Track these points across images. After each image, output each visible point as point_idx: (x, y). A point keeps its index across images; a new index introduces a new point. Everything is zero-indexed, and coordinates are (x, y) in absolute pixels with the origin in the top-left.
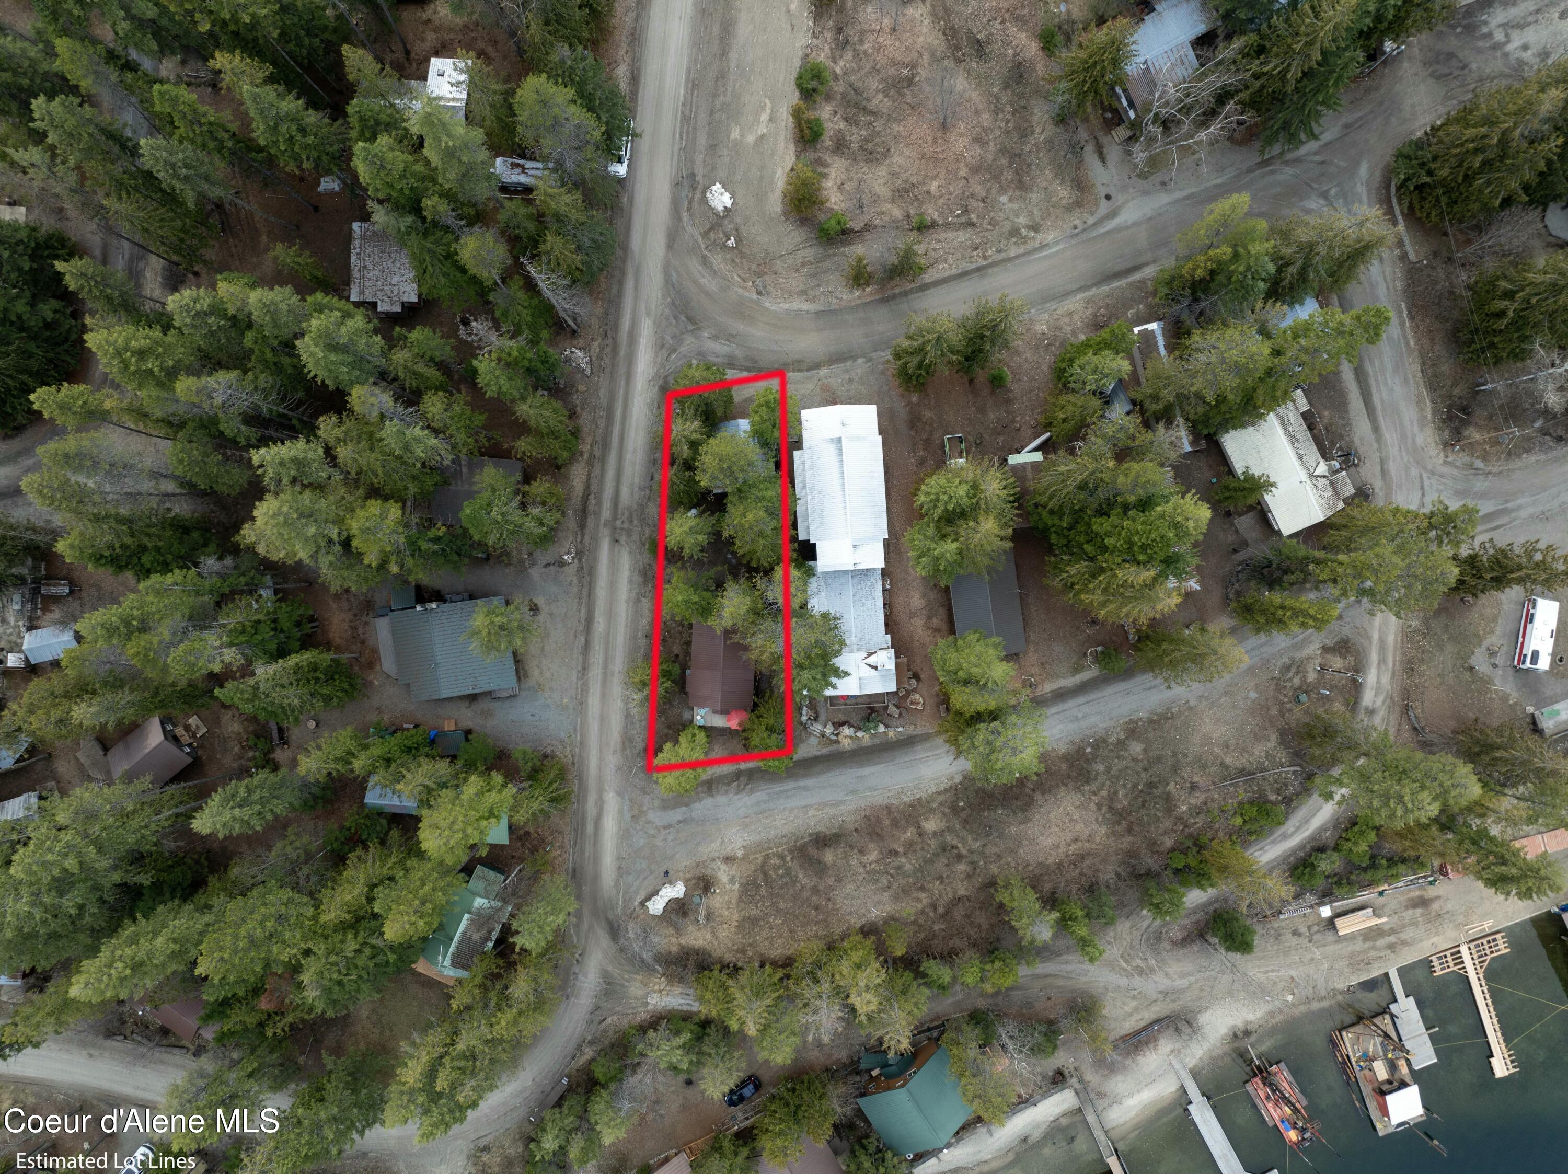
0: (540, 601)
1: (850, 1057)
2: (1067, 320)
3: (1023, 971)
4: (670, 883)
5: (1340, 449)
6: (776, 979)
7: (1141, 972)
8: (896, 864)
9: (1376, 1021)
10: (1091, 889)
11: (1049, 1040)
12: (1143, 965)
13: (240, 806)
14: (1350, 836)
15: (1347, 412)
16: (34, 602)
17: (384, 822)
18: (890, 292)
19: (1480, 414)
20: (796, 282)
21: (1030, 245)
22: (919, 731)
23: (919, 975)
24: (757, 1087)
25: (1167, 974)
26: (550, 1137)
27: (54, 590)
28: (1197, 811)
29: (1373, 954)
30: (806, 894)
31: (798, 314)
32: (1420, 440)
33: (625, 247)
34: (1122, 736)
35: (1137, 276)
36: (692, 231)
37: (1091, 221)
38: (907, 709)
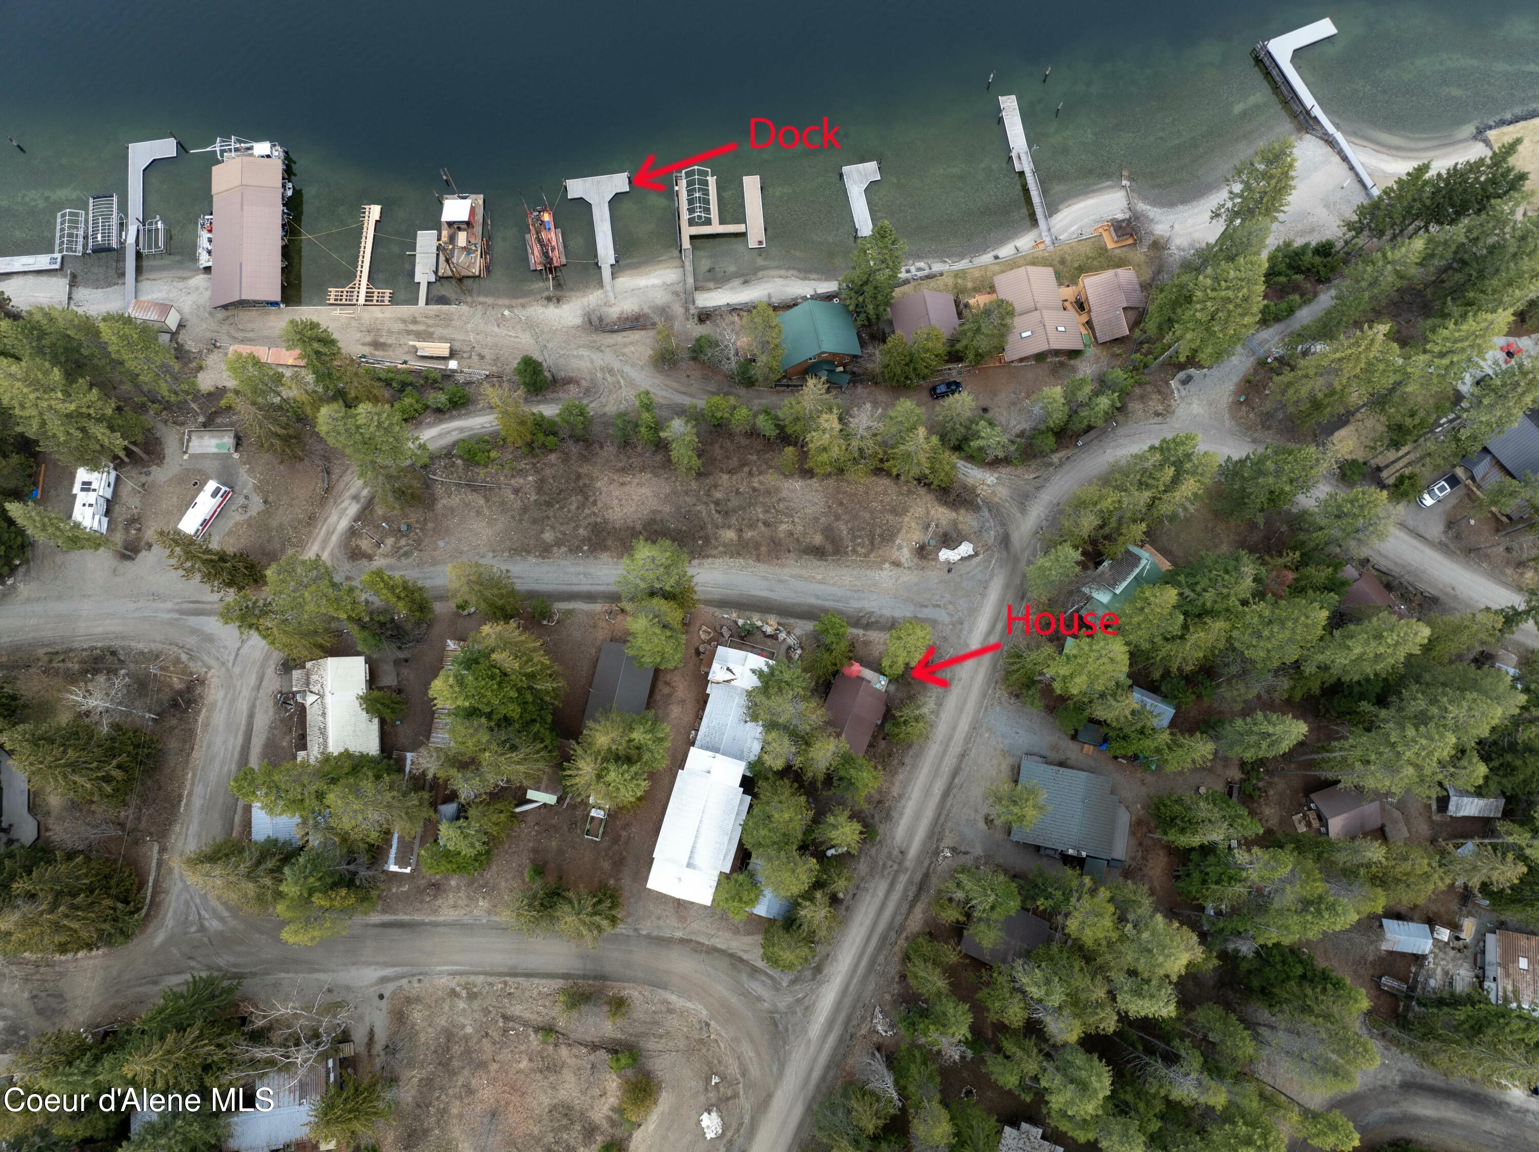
0: (982, 825)
1: (854, 386)
2: (460, 902)
3: (701, 403)
4: (949, 563)
5: (287, 711)
6: (892, 462)
7: (611, 371)
8: (768, 515)
9: (450, 274)
10: (626, 444)
11: (701, 346)
12: (607, 375)
13: (1269, 735)
14: (413, 413)
15: (268, 739)
16: (1416, 981)
17: (1163, 689)
18: (597, 983)
19: (165, 697)
20: (673, 1023)
21: (463, 980)
22: (711, 610)
23: (781, 428)
24: (934, 389)
25: (592, 362)
26: (1102, 406)
27: (1395, 984)
28: (521, 472)
29: (430, 322)
30: (847, 517)
31: (682, 993)
32: (221, 694)
33: (809, 1110)
34: (555, 549)
35: (387, 918)
36: (745, 1103)
37: (404, 981)
38: (715, 630)
